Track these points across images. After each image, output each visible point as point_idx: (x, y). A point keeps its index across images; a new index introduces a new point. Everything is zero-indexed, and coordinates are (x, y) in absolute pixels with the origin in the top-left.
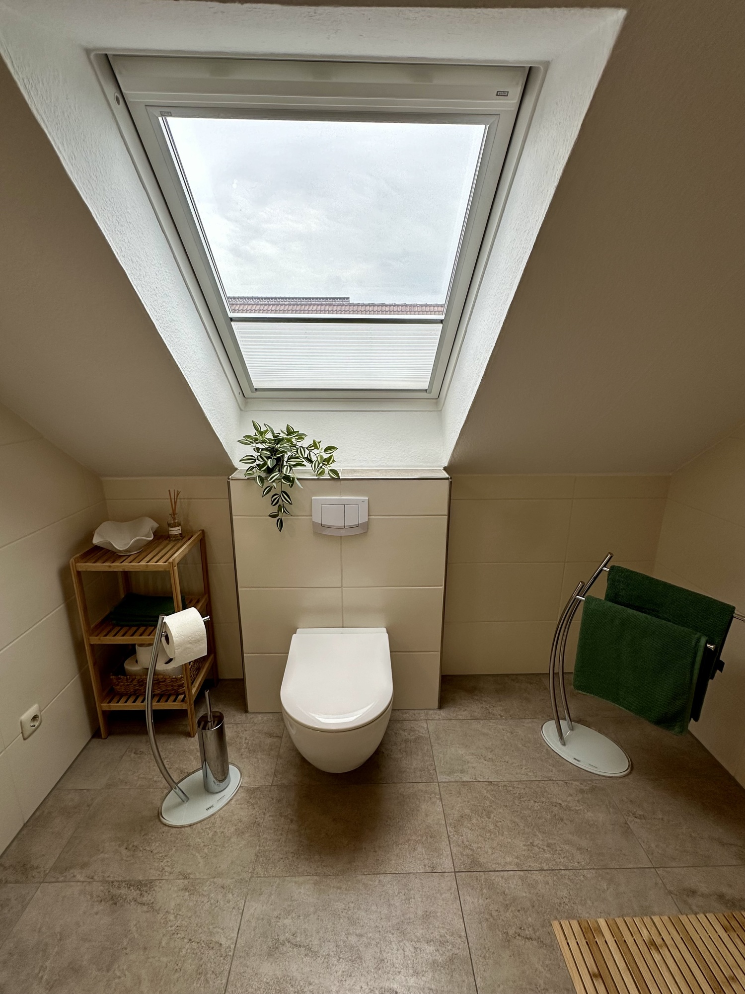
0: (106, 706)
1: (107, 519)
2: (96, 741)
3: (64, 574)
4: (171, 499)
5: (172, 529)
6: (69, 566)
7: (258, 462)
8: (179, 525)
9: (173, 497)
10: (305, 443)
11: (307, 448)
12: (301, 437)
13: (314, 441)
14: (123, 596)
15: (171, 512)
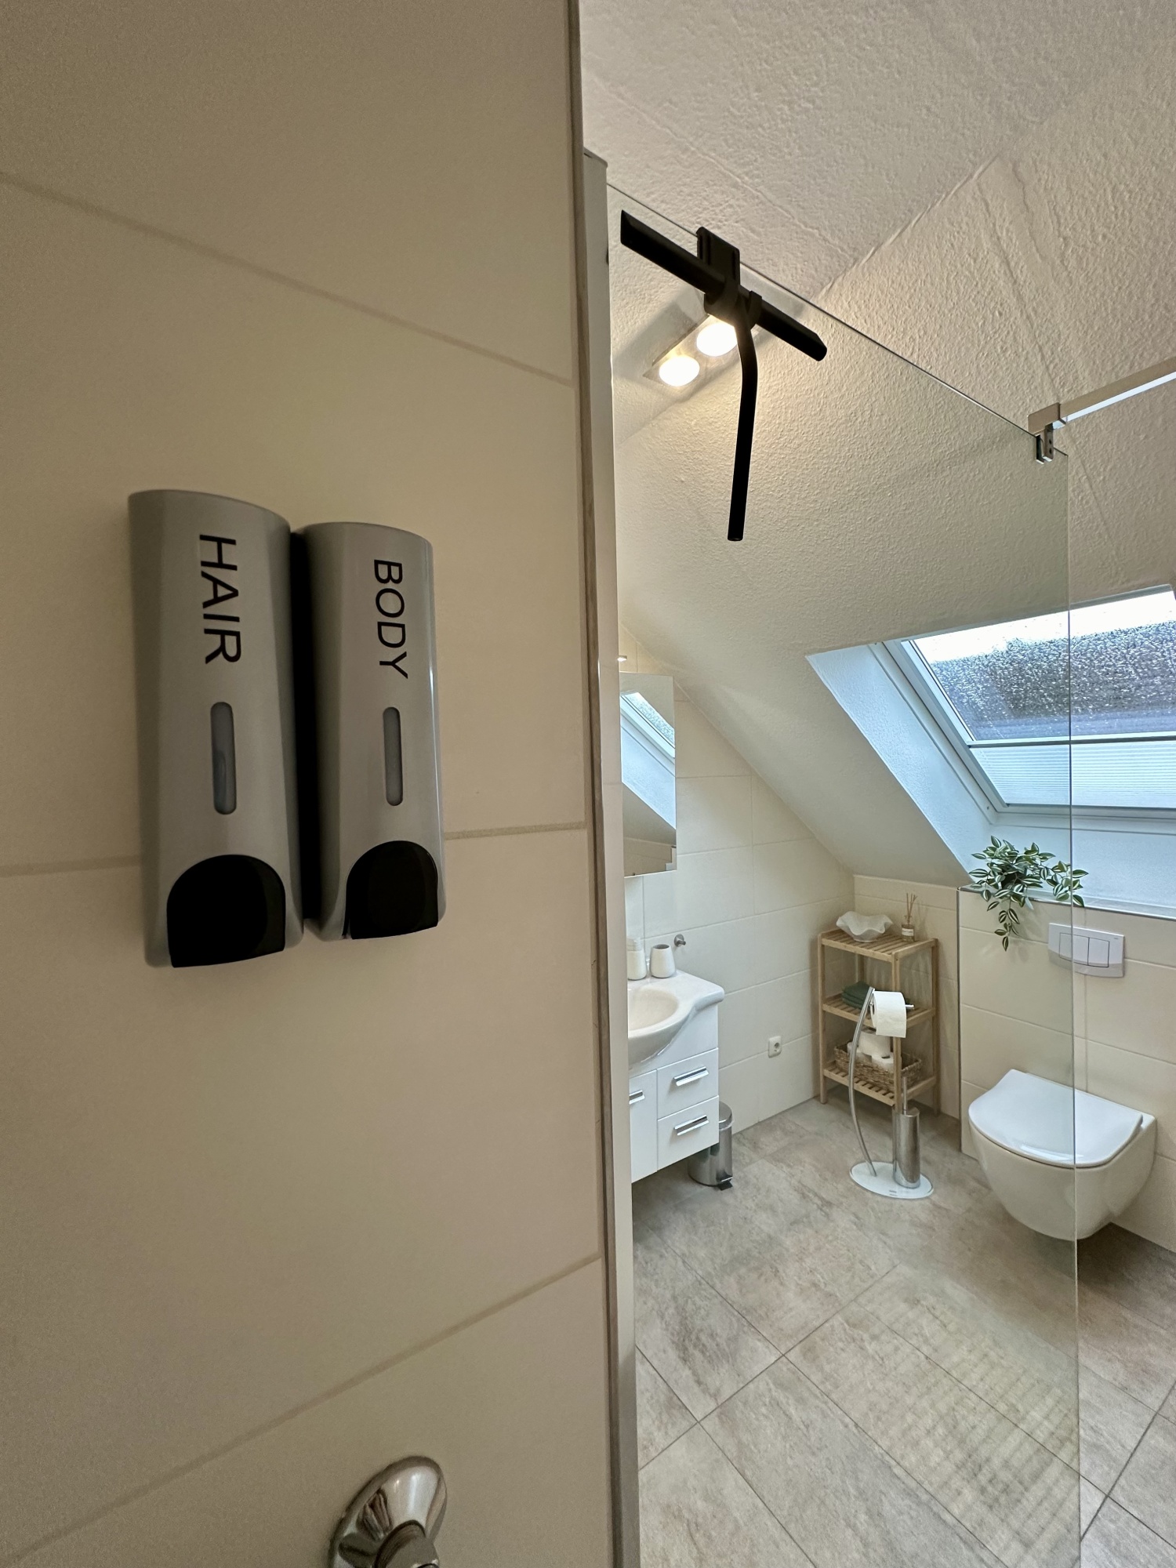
0: (827, 1073)
1: (853, 910)
2: (814, 1101)
3: (813, 944)
4: (908, 902)
5: (904, 929)
6: (816, 940)
7: (989, 877)
8: (912, 927)
9: (910, 901)
10: (1051, 863)
11: (1052, 870)
12: (1044, 857)
13: (1060, 863)
14: (857, 981)
15: (906, 914)
